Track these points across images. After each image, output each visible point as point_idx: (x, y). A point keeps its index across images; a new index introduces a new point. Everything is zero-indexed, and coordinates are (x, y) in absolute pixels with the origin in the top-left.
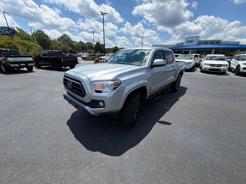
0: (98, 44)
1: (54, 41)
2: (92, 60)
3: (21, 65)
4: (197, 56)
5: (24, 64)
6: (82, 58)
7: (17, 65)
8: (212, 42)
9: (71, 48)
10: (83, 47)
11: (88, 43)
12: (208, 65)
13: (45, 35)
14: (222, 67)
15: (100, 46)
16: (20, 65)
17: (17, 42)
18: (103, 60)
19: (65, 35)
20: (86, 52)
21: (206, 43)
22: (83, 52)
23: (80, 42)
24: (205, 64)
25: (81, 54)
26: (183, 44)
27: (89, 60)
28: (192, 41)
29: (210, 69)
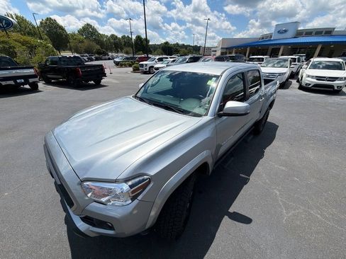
0: (139, 38)
1: (73, 35)
2: (130, 66)
3: (18, 81)
4: (294, 60)
5: (23, 81)
6: (115, 62)
7: (12, 82)
8: (318, 32)
9: (98, 47)
10: (117, 44)
11: (123, 37)
12: (312, 77)
13: (58, 25)
14: (337, 82)
15: (142, 42)
16: (16, 82)
17: (16, 41)
18: (145, 67)
19: (88, 25)
20: (122, 52)
21: (309, 33)
22: (118, 52)
23: (112, 36)
24: (309, 76)
25: (114, 55)
26: (271, 37)
27: (126, 66)
28: (285, 31)
29: (316, 85)
